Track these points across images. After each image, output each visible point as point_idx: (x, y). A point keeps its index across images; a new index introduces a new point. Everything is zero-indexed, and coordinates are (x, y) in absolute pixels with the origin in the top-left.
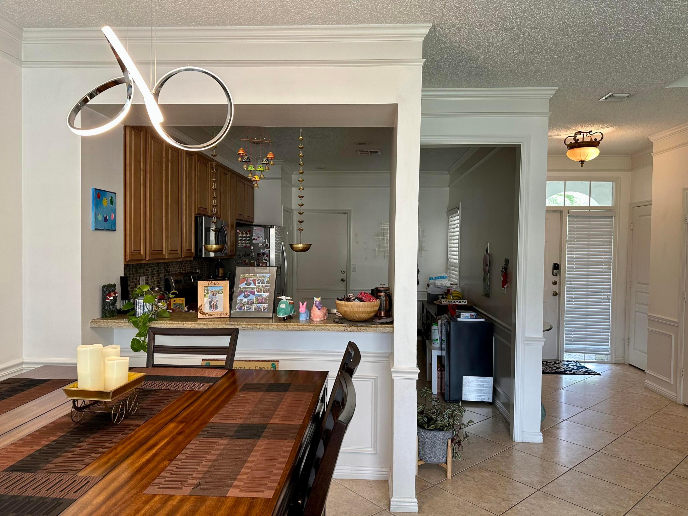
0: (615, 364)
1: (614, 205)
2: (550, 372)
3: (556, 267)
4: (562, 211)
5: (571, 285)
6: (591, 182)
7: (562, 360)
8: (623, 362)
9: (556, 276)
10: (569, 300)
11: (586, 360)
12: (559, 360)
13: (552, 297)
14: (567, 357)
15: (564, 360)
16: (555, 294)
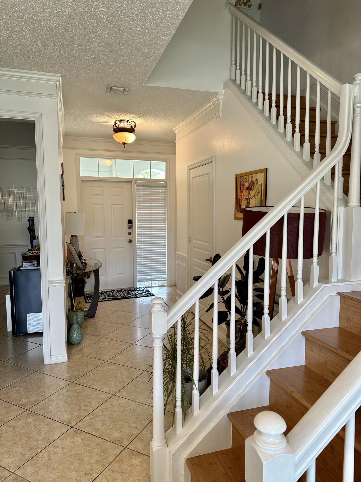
0: (170, 286)
1: (166, 179)
2: (121, 298)
3: (130, 222)
4: (132, 182)
5: (140, 234)
6: (151, 161)
7: (136, 287)
8: (175, 284)
9: (130, 228)
10: (139, 245)
11: (152, 286)
12: (134, 287)
13: (128, 243)
14: (139, 285)
15: (137, 287)
16: (130, 241)
